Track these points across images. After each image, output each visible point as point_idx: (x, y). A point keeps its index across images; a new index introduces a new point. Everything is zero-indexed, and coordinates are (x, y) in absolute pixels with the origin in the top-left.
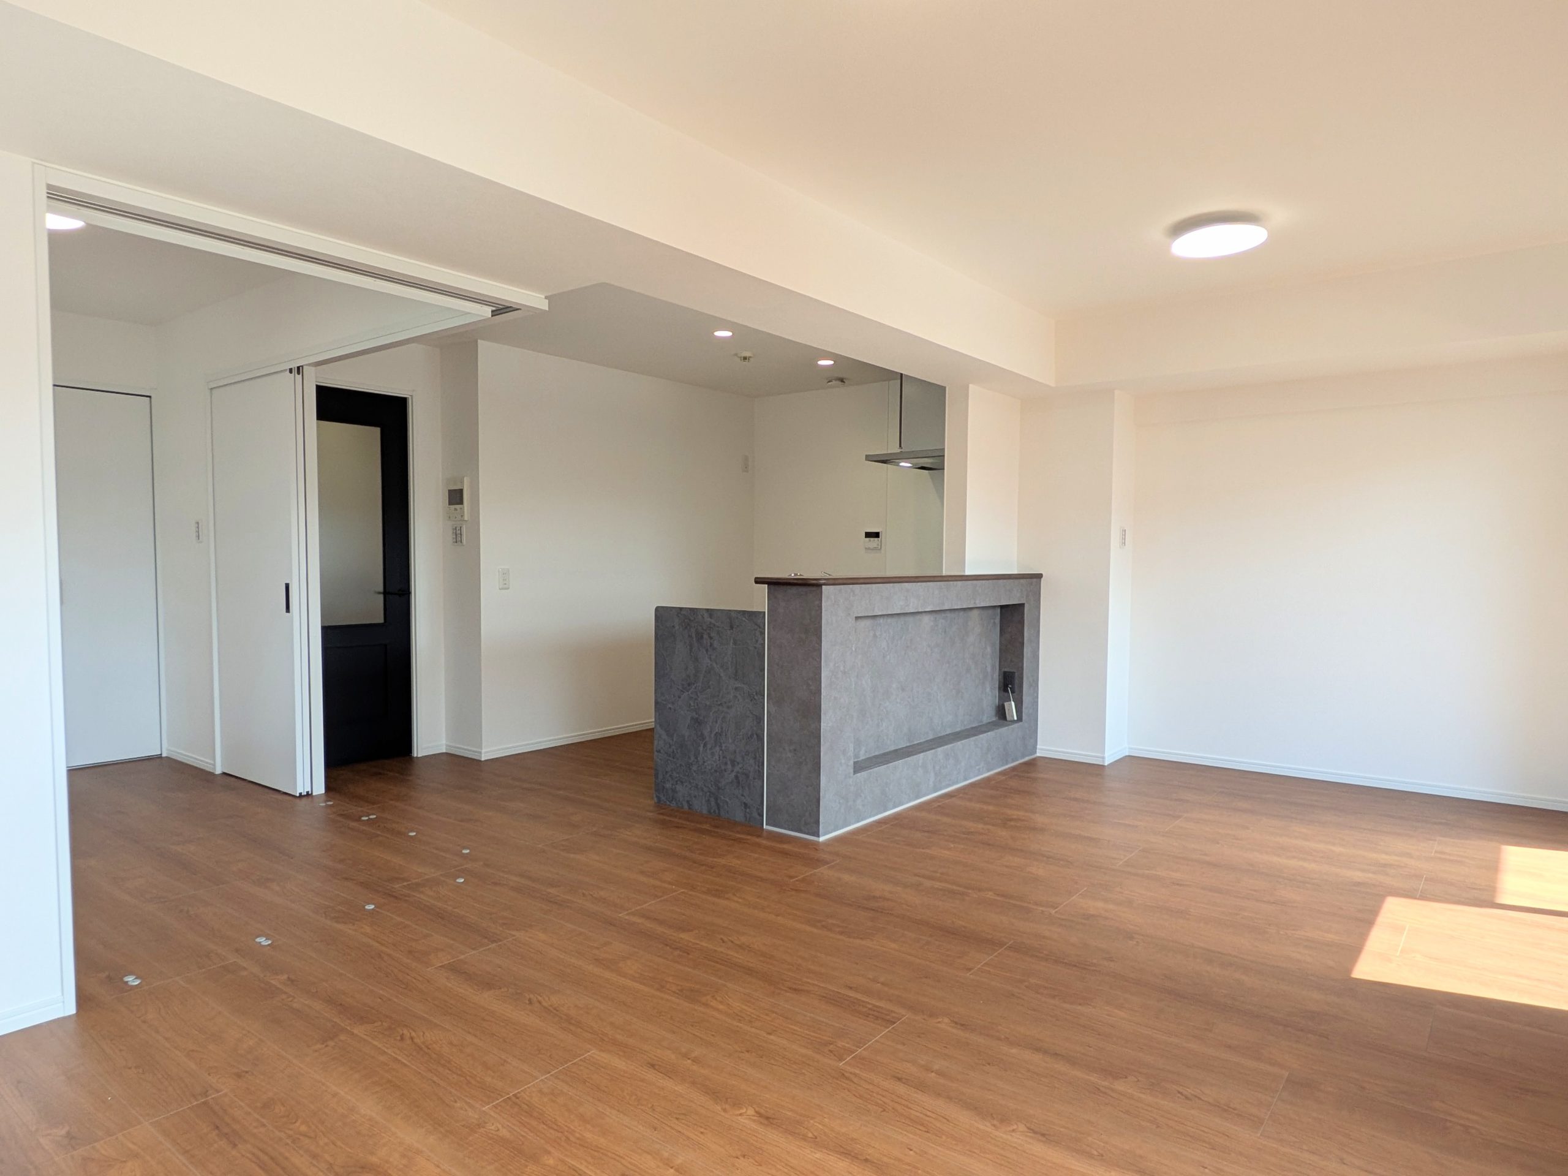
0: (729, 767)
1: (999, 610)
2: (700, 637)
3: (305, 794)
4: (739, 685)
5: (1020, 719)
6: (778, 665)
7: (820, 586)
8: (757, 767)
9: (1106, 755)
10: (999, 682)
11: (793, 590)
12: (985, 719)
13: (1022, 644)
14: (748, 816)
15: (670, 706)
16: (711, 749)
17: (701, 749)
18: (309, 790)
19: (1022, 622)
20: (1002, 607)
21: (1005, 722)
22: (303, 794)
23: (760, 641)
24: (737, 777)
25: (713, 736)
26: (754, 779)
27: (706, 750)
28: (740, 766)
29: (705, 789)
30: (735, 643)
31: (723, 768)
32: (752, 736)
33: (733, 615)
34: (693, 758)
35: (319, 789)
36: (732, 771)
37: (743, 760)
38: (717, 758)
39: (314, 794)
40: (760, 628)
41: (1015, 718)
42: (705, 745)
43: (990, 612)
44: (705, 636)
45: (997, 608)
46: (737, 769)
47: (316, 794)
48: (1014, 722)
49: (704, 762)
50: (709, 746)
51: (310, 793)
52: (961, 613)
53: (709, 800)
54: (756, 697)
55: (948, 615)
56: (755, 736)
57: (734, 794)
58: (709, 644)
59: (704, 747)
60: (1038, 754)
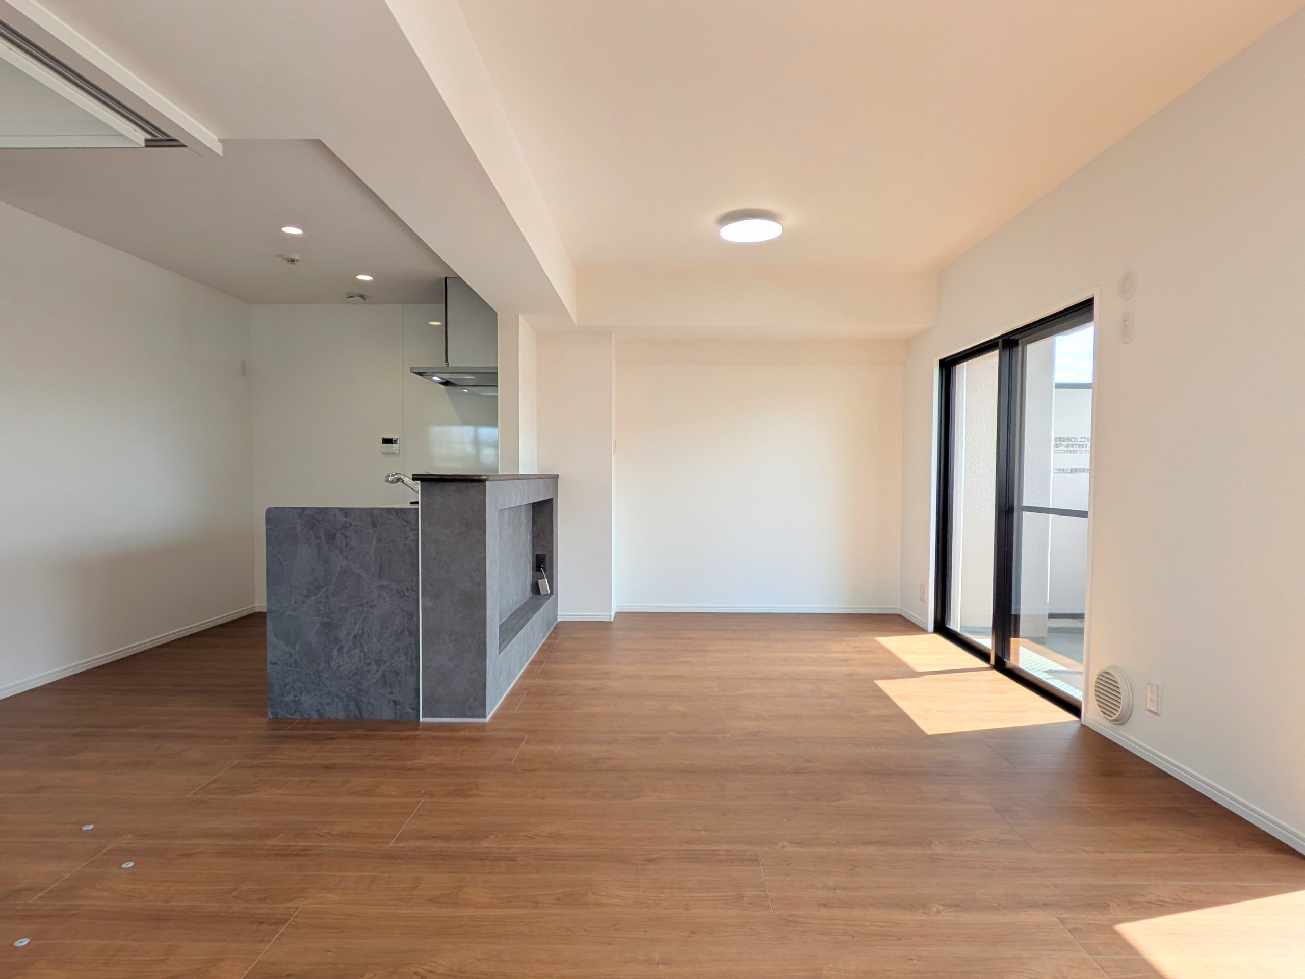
0: (374, 667)
1: (531, 508)
2: (331, 538)
4: (386, 583)
6: (435, 559)
7: (484, 481)
8: (409, 664)
10: (533, 563)
11: (452, 487)
13: (552, 531)
14: (398, 712)
15: (289, 613)
16: (348, 652)
17: (335, 653)
19: (551, 514)
20: (533, 504)
21: (541, 596)
23: (412, 537)
24: (383, 675)
25: (351, 638)
26: (406, 674)
27: (342, 653)
28: (388, 664)
29: (341, 694)
30: (379, 540)
31: (365, 669)
32: (402, 633)
33: (375, 512)
34: (323, 665)
36: (378, 671)
37: (392, 658)
38: (358, 660)
40: (410, 524)
41: (549, 592)
42: (340, 649)
44: (338, 536)
45: (529, 506)
46: (383, 668)
48: (547, 596)
49: (339, 667)
50: (345, 650)
53: (347, 705)
54: (406, 594)
56: (407, 632)
57: (380, 694)
58: (344, 544)
59: (338, 651)
60: (559, 620)
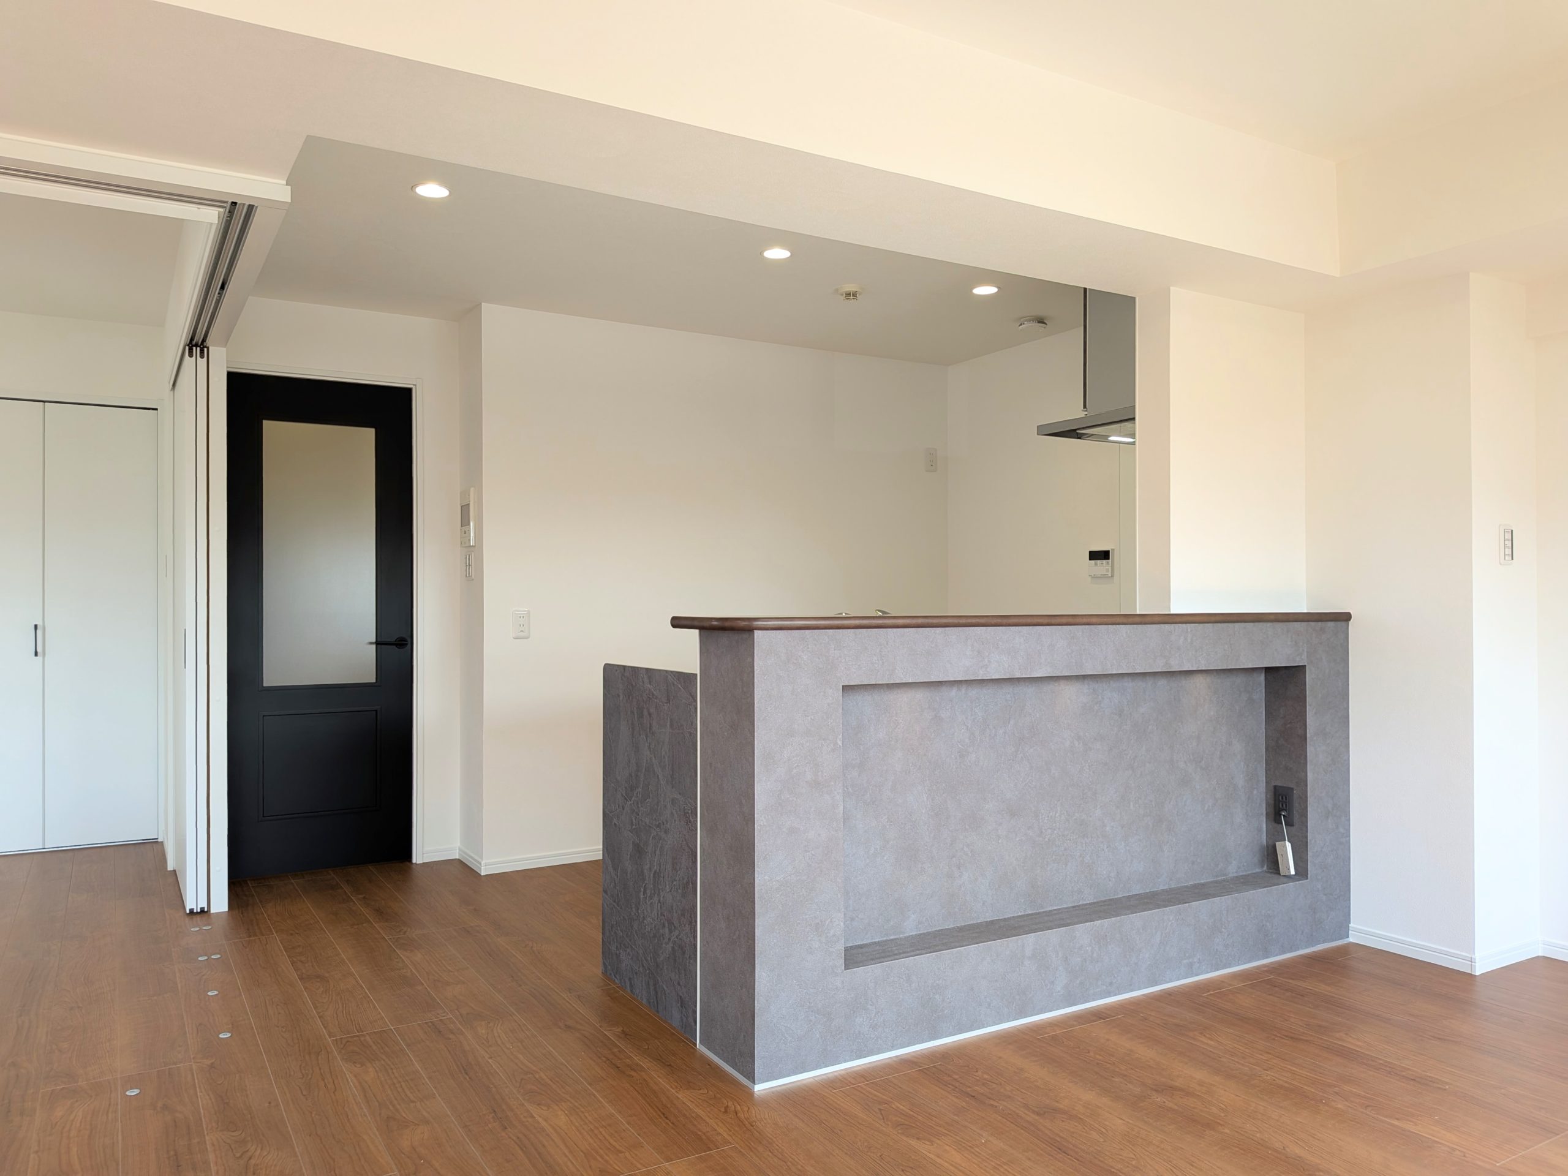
1: (1262, 677)
2: (641, 713)
3: (199, 911)
5: (1302, 871)
6: (711, 765)
7: (749, 630)
9: (1478, 955)
10: (1267, 804)
12: (1233, 870)
13: (1304, 738)
18: (205, 905)
19: (1302, 699)
20: (1268, 670)
21: (1276, 876)
22: (195, 911)
28: (677, 932)
29: (645, 964)
30: (672, 725)
33: (670, 678)
35: (220, 903)
36: (670, 940)
37: (680, 925)
39: (212, 911)
40: (694, 701)
41: (1293, 872)
43: (1240, 680)
44: (645, 713)
45: (1255, 675)
46: (674, 937)
47: (214, 912)
48: (1289, 877)
51: (206, 910)
52: (1162, 682)
53: (648, 982)
55: (1128, 684)
58: (648, 726)
60: (1351, 939)
